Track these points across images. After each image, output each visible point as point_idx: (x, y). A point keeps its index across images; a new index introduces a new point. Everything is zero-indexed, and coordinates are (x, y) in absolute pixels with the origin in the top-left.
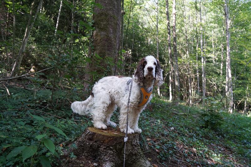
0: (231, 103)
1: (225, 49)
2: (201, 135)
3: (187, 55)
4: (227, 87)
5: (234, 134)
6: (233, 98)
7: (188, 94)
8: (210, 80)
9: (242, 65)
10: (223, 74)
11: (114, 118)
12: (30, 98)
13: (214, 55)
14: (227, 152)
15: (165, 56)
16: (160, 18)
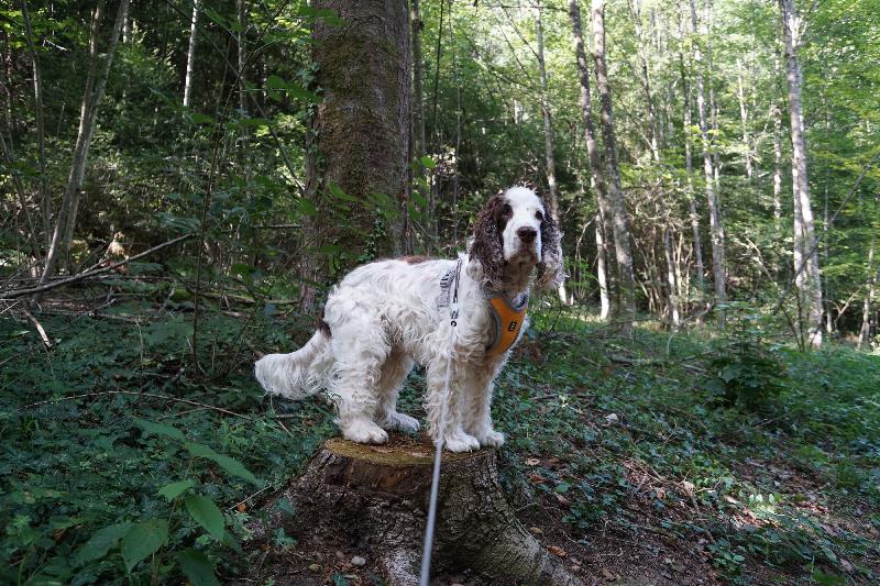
0: (817, 312)
1: (786, 122)
2: (710, 434)
3: (652, 152)
4: (798, 256)
5: (824, 422)
6: (823, 294)
7: (663, 288)
8: (738, 236)
9: (846, 174)
10: (784, 212)
11: (410, 397)
12: (120, 351)
13: (747, 147)
14: (802, 482)
15: (574, 164)
16: (548, 28)
